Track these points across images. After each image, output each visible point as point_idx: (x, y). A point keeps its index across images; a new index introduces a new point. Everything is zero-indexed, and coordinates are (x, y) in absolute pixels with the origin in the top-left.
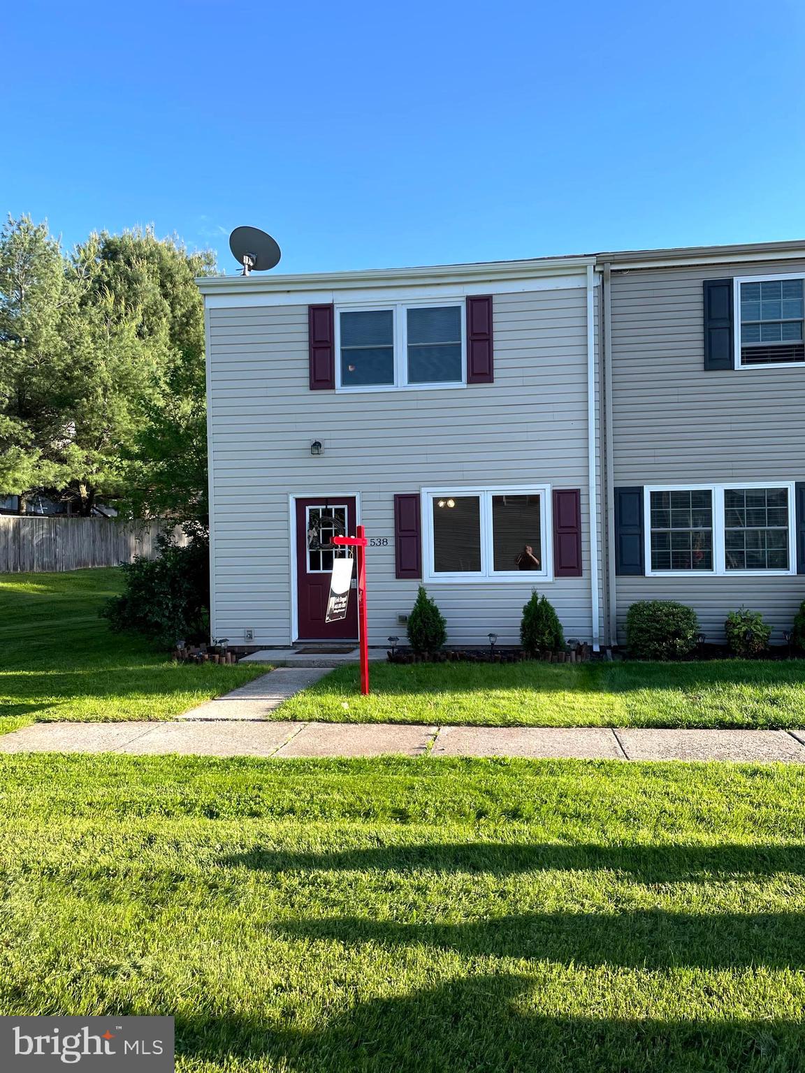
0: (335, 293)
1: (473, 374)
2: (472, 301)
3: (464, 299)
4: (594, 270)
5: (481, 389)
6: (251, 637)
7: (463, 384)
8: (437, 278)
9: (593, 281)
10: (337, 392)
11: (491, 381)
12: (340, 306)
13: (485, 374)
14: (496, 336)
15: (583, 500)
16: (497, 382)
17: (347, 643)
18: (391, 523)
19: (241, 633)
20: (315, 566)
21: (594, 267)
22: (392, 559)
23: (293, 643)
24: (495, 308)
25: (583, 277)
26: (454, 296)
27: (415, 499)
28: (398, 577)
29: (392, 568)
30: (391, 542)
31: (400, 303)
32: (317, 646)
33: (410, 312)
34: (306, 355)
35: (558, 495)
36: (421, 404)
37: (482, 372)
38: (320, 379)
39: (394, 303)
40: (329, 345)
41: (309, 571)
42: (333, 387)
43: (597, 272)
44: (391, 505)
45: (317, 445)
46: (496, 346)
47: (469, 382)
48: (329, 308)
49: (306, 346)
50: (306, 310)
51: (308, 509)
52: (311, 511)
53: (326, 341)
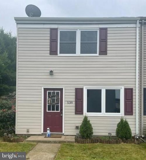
0: (59, 25)
1: (101, 52)
2: (101, 29)
3: (99, 29)
5: (103, 57)
6: (28, 131)
7: (97, 55)
8: (91, 22)
10: (58, 55)
11: (106, 54)
12: (60, 29)
13: (104, 52)
15: (134, 91)
16: (108, 55)
17: (59, 134)
18: (74, 97)
19: (26, 130)
20: (49, 109)
22: (74, 108)
23: (42, 134)
24: (108, 32)
25: (136, 24)
27: (82, 89)
28: (76, 114)
29: (74, 111)
30: (74, 103)
31: (79, 29)
33: (82, 32)
34: (49, 44)
35: (126, 90)
36: (84, 60)
38: (53, 52)
39: (77, 29)
41: (47, 111)
43: (140, 22)
44: (74, 91)
45: (51, 72)
47: (100, 54)
48: (56, 29)
49: (49, 41)
50: (49, 30)
51: (47, 92)
52: (48, 92)
53: (55, 40)
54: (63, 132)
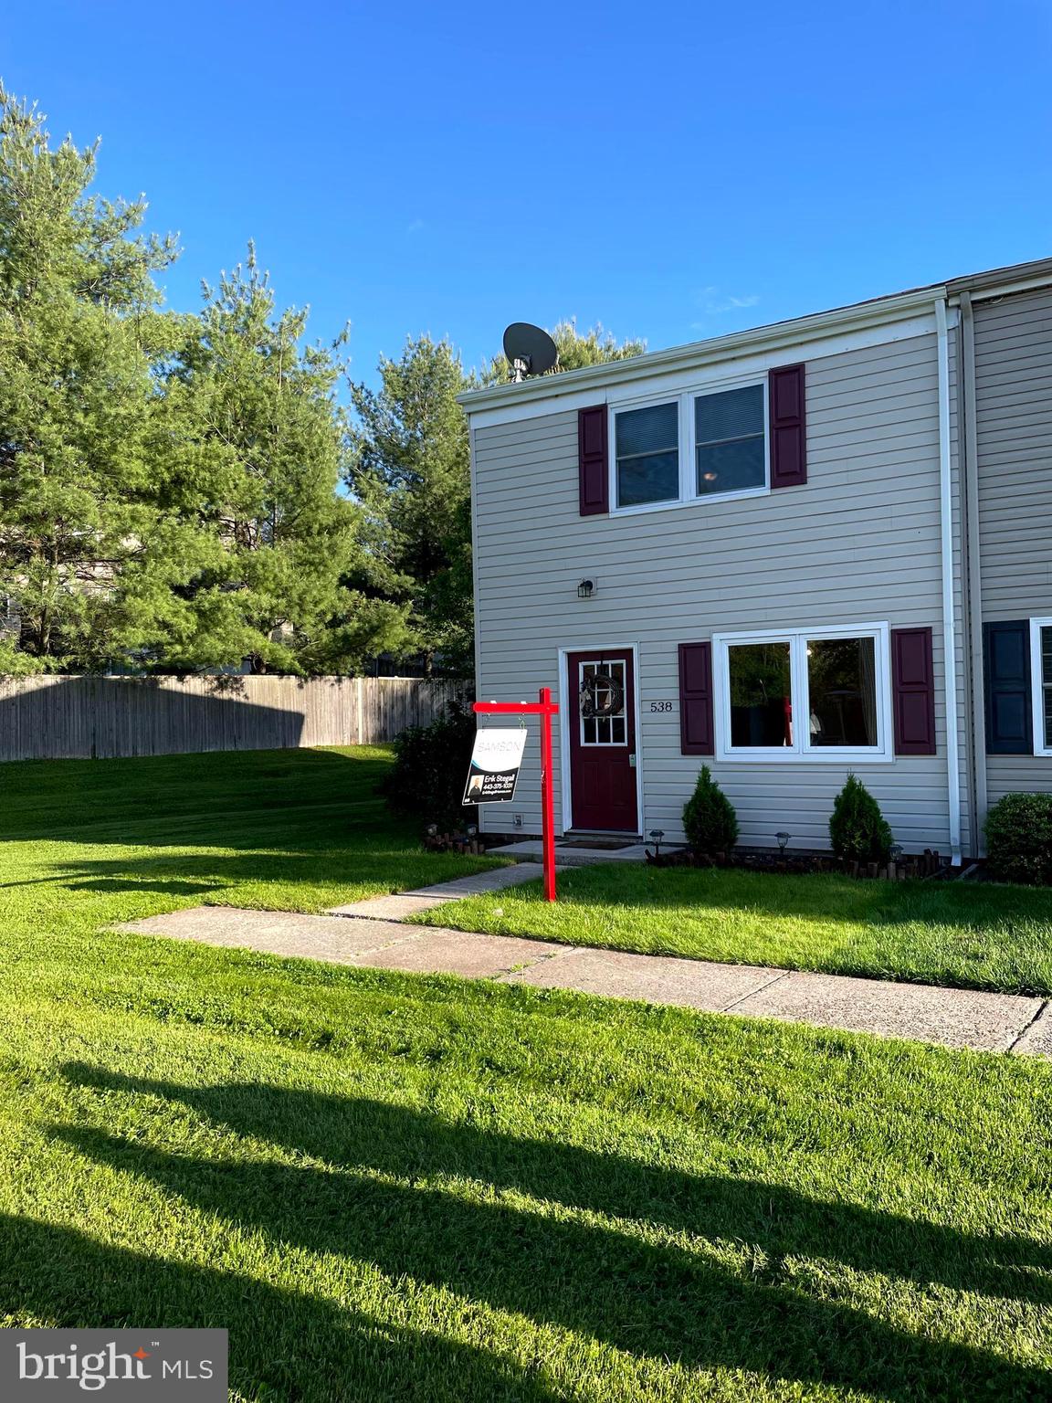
0: (610, 391)
1: (780, 475)
2: (776, 375)
3: (767, 374)
4: (947, 306)
5: (791, 494)
6: (519, 823)
7: (765, 490)
8: (729, 351)
9: (945, 321)
10: (611, 516)
11: (804, 481)
12: (614, 405)
13: (794, 473)
14: (810, 419)
15: (936, 643)
16: (811, 483)
17: (626, 837)
18: (675, 682)
19: (510, 818)
20: (590, 738)
21: (946, 301)
22: (676, 729)
23: (565, 833)
24: (809, 381)
25: (929, 317)
26: (752, 372)
27: (705, 648)
28: (684, 753)
29: (676, 741)
30: (676, 707)
31: (684, 391)
32: (591, 838)
33: (698, 400)
34: (575, 473)
35: (898, 637)
36: (712, 522)
37: (791, 472)
38: (592, 503)
39: (679, 392)
40: (601, 457)
41: (583, 744)
42: (606, 511)
43: (953, 307)
44: (674, 658)
45: (588, 585)
46: (810, 432)
47: (773, 486)
48: (601, 410)
49: (575, 462)
50: (575, 417)
51: (581, 665)
52: (585, 667)
53: (598, 453)
54: (640, 833)
